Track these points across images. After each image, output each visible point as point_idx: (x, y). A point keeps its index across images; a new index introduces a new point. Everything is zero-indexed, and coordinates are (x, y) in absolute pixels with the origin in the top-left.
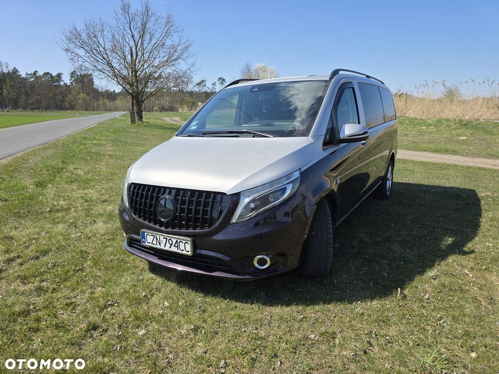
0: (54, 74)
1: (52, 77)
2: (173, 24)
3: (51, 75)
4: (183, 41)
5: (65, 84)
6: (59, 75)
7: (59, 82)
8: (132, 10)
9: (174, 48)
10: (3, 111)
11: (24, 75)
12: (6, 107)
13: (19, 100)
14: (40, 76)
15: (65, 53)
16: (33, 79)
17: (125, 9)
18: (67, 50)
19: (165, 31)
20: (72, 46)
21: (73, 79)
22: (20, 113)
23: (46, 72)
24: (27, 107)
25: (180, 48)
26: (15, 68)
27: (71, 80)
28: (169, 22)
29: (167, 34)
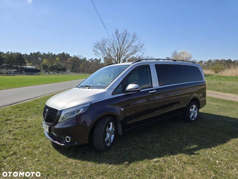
0: (98, 59)
1: (97, 60)
2: (136, 37)
3: (97, 59)
4: (141, 43)
5: (102, 63)
6: (100, 59)
7: (100, 62)
8: (120, 33)
9: (136, 47)
10: (79, 74)
11: (88, 60)
12: (80, 72)
13: (85, 70)
14: (93, 60)
15: (93, 52)
16: (91, 61)
17: (117, 32)
18: (94, 51)
19: (132, 40)
20: (96, 49)
21: (105, 61)
22: (84, 74)
23: (96, 58)
24: (87, 72)
25: (139, 46)
26: (85, 57)
27: (104, 61)
28: (134, 36)
29: (133, 41)
